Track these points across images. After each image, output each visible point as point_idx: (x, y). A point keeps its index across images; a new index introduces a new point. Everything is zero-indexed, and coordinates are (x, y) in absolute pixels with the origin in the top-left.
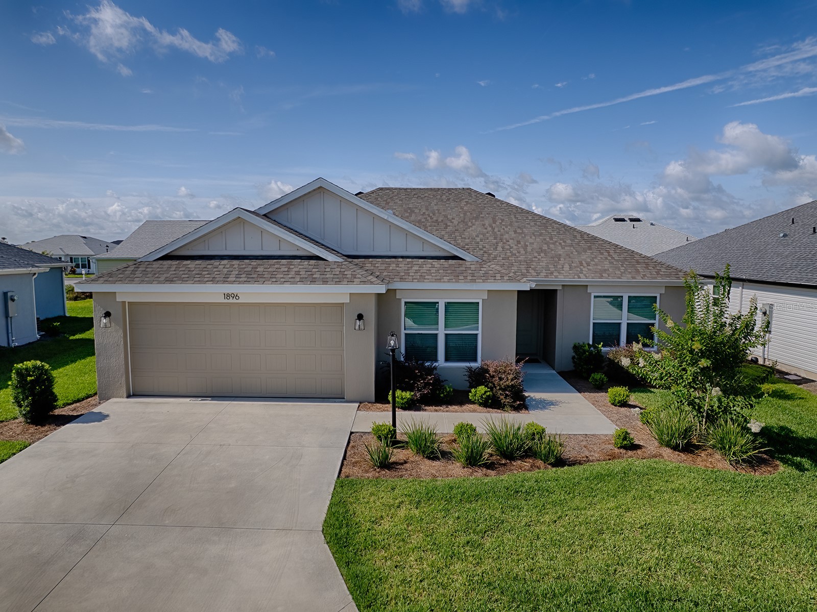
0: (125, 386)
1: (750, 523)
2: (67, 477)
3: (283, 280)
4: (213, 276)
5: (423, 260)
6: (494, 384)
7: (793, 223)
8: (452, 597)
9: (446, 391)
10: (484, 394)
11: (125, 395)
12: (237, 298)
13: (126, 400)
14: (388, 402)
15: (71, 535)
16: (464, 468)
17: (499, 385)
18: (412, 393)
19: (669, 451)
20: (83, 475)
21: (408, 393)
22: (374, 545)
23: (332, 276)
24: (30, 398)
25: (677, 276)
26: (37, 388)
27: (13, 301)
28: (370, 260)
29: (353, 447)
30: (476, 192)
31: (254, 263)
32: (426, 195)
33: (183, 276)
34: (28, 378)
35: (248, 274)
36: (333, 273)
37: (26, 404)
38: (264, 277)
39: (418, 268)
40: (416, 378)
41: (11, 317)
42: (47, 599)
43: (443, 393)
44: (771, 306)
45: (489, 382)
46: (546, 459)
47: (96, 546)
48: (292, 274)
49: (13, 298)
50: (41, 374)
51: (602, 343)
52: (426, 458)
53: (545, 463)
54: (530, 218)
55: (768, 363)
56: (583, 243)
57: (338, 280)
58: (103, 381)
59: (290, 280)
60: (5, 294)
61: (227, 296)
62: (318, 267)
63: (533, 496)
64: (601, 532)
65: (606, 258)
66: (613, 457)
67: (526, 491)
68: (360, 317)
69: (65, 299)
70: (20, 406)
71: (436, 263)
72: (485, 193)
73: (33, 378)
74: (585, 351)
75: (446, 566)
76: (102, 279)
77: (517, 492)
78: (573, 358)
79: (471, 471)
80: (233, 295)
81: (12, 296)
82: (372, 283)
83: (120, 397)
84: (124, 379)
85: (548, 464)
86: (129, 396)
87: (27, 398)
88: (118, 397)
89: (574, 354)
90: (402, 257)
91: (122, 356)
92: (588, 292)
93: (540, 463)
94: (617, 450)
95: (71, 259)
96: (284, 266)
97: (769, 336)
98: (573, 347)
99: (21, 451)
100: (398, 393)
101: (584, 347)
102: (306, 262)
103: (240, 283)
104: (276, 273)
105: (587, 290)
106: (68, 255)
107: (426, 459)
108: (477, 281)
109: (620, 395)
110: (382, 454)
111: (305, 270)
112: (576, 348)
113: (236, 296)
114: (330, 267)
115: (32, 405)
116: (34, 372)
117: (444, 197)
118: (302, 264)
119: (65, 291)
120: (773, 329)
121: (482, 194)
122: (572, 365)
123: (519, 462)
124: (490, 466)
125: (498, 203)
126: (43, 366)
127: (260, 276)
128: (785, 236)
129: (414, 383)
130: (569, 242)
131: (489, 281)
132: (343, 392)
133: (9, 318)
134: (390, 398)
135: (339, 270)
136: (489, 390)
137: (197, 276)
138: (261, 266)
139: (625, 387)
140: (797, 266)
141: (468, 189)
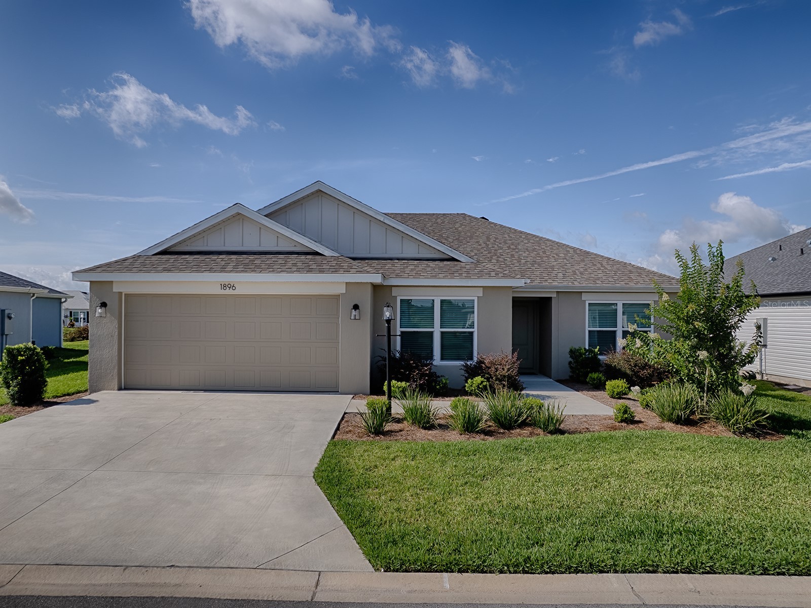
0: (116, 380)
1: (758, 471)
2: (50, 439)
3: (280, 270)
4: (210, 267)
5: (418, 262)
6: (490, 375)
7: (781, 249)
8: (451, 521)
9: (442, 383)
10: (480, 384)
11: (116, 387)
12: (234, 288)
13: (117, 392)
14: (383, 393)
15: (50, 477)
16: (461, 434)
17: (496, 375)
18: (408, 384)
19: (671, 425)
20: (67, 438)
21: (404, 383)
22: (368, 485)
23: (329, 267)
24: (19, 378)
25: (670, 283)
26: (27, 368)
27: (10, 319)
28: (367, 261)
29: (347, 421)
30: (469, 216)
31: (252, 257)
32: (422, 218)
33: (181, 267)
34: (19, 357)
35: (246, 265)
36: (330, 265)
37: (15, 384)
38: (262, 267)
39: (413, 268)
40: (411, 369)
41: (7, 335)
42: (20, 520)
43: (439, 385)
44: (765, 320)
45: (485, 373)
46: (545, 428)
47: (75, 485)
48: (289, 265)
49: (10, 315)
50: (33, 354)
51: (598, 347)
52: (422, 428)
53: (544, 431)
54: (523, 237)
55: (766, 378)
56: (576, 257)
57: (334, 270)
58: (95, 373)
59: (287, 270)
60: (3, 311)
61: (224, 286)
62: (315, 260)
63: (534, 452)
64: (605, 477)
65: (599, 269)
66: (614, 428)
67: (526, 449)
68: (356, 307)
69: (62, 340)
70: (8, 387)
71: (431, 264)
72: (479, 217)
73: (24, 358)
74: (581, 354)
75: (443, 499)
76: (100, 269)
77: (517, 449)
78: (570, 363)
79: (468, 437)
80: (229, 286)
81: (9, 314)
82: (368, 272)
83: (111, 390)
84: (116, 371)
85: (548, 433)
86: (120, 389)
87: (16, 378)
88: (109, 390)
89: (571, 359)
90: (398, 259)
91: (116, 347)
92: (583, 299)
93: (540, 431)
94: (617, 424)
95: (71, 312)
96: (281, 260)
97: (765, 350)
98: (570, 352)
99: (5, 422)
100: (394, 382)
101: (580, 350)
102: (303, 257)
103: (237, 272)
104: (273, 265)
105: (581, 297)
106: (67, 309)
107: (421, 430)
108: (472, 277)
109: (618, 386)
110: (377, 422)
111: (302, 262)
112: (573, 353)
113: (232, 287)
114: (327, 260)
115: (21, 385)
116: (25, 352)
117: (439, 220)
118: (297, 258)
119: (62, 334)
120: (768, 343)
121: (476, 218)
122: (569, 369)
123: (518, 430)
124: (488, 433)
125: (492, 225)
126: (35, 349)
127: (257, 267)
128: (774, 259)
129: (410, 374)
130: (562, 255)
131: (483, 277)
132: (337, 386)
133: (4, 336)
134: (385, 388)
135: (336, 262)
136: (485, 380)
137: (194, 267)
138: (258, 260)
139: (623, 380)
140: (787, 280)
141: (462, 214)
